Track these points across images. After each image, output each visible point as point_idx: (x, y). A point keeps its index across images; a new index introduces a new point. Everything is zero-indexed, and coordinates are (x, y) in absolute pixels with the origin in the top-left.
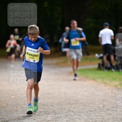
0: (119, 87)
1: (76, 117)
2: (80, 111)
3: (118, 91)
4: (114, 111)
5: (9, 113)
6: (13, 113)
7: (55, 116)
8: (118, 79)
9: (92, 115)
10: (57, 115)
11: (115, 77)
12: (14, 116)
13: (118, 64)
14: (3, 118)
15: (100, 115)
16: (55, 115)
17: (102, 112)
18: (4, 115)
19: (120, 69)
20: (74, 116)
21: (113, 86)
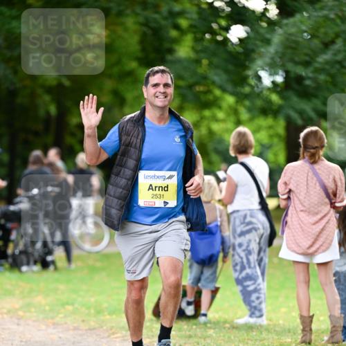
0: (21, 313)
3: (18, 325)
8: (17, 292)
11: (8, 287)
13: (17, 252)
19: (22, 265)
21: (5, 311)
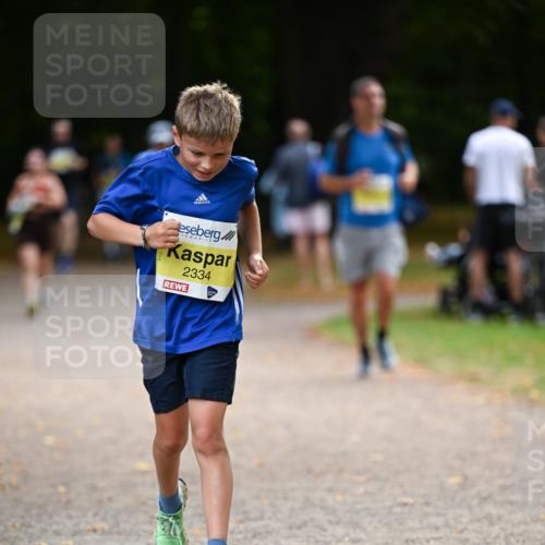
1: (340, 531)
2: (358, 507)
4: (511, 503)
5: (34, 512)
6: (51, 516)
7: (242, 527)
9: (411, 524)
10: (253, 525)
12: (55, 527)
14: (6, 535)
15: (447, 525)
16: (241, 522)
17: (459, 512)
18: (10, 524)
20: (331, 528)
